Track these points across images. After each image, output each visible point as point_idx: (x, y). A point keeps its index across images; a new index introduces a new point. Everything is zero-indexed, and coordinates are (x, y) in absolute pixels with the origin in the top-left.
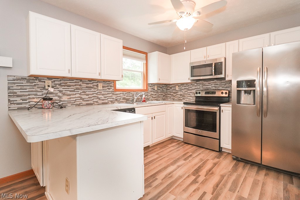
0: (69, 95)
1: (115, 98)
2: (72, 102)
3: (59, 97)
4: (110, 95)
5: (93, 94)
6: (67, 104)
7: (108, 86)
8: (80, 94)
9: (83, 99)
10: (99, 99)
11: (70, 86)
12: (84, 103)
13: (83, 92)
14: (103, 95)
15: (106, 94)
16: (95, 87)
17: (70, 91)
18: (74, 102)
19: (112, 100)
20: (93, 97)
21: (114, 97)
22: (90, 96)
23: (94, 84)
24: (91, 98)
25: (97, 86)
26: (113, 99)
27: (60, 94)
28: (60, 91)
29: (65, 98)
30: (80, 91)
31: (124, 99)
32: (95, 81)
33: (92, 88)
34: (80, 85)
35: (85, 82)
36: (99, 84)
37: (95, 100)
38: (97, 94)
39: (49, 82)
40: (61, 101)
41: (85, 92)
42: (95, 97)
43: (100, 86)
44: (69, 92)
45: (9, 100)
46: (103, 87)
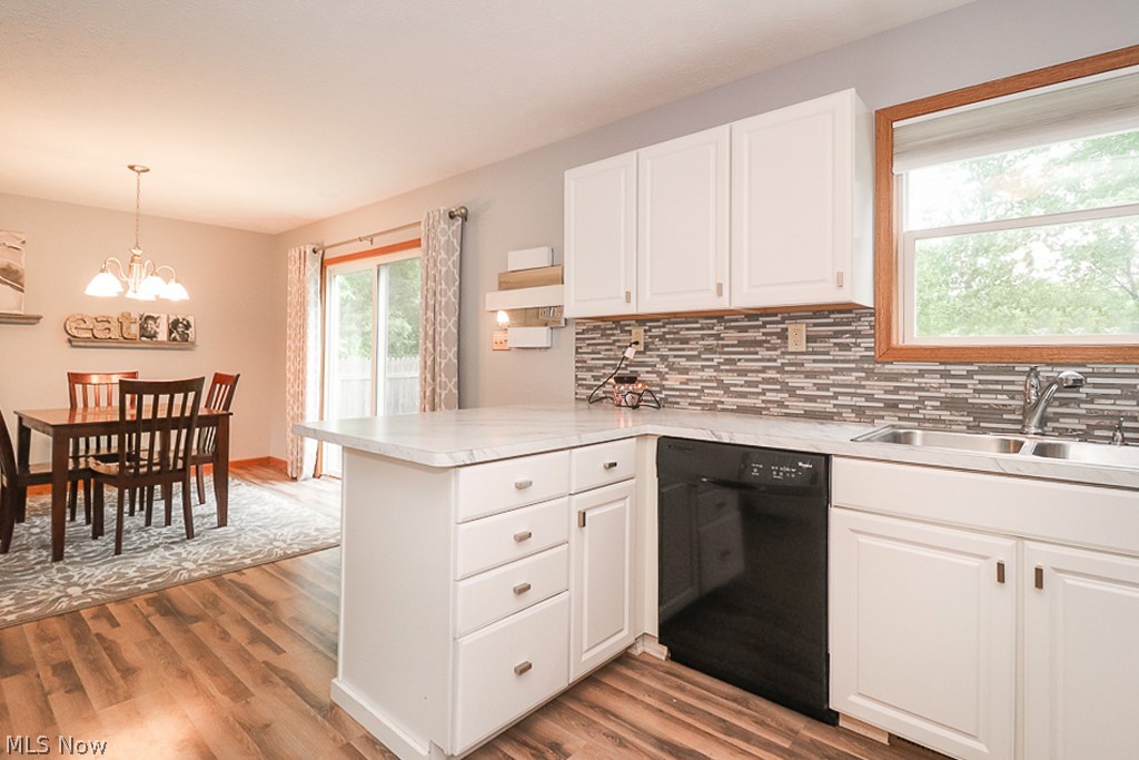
0: (685, 371)
1: (879, 394)
2: (690, 394)
3: (659, 374)
4: (851, 378)
5: (764, 370)
6: (678, 400)
7: (835, 332)
8: (716, 368)
9: (726, 388)
10: (792, 392)
11: (685, 341)
12: (731, 402)
13: (727, 362)
14: (810, 375)
15: (828, 373)
16: (775, 340)
17: (689, 358)
18: (696, 394)
19: (861, 402)
20: (765, 381)
21: (877, 388)
22: (752, 377)
23: (770, 328)
24: (755, 384)
25: (783, 335)
26: (870, 397)
27: (662, 368)
28: (664, 358)
29: (674, 380)
30: (717, 359)
31: (950, 404)
32: (776, 315)
33: (760, 344)
34: (717, 337)
35: (732, 324)
36: (792, 328)
37: (770, 396)
38: (780, 370)
39: (638, 333)
40: (663, 388)
41: (733, 362)
42: (773, 381)
43: (797, 334)
44: (684, 363)
45: (577, 379)
46: (810, 339)
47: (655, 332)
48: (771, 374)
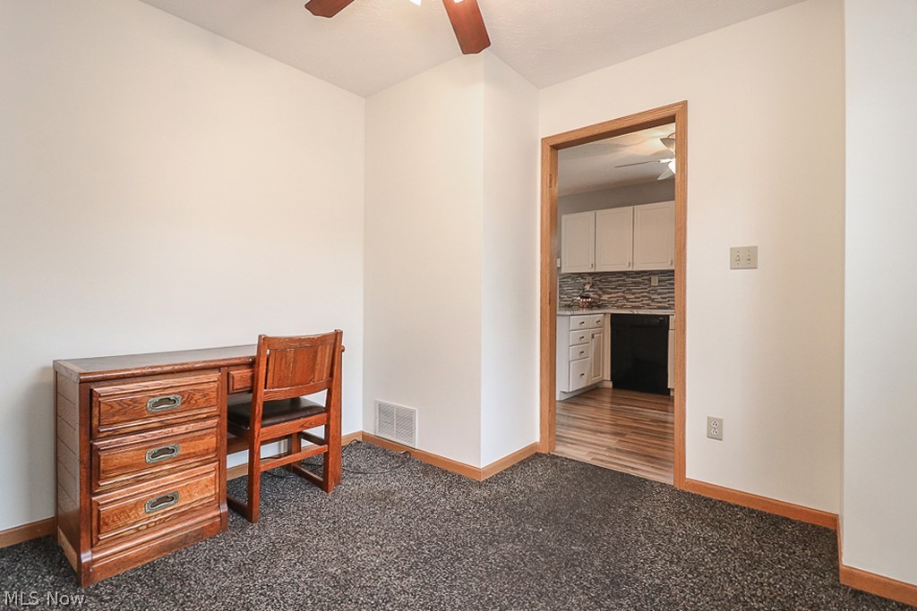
0: (610, 293)
3: (599, 295)
5: (642, 292)
6: (607, 305)
7: (669, 279)
8: (623, 292)
9: (627, 300)
10: (653, 300)
11: (611, 282)
12: (629, 305)
13: (628, 290)
14: (659, 294)
15: (666, 293)
16: (647, 282)
17: (612, 289)
18: (615, 302)
20: (643, 296)
22: (637, 295)
23: (645, 277)
24: (639, 298)
25: (650, 280)
27: (600, 293)
28: (601, 289)
29: (605, 297)
30: (624, 289)
32: (647, 273)
33: (641, 283)
34: (624, 280)
35: (630, 276)
36: (653, 277)
37: (644, 302)
38: (648, 292)
39: (589, 279)
40: (600, 300)
41: (630, 290)
42: (646, 296)
43: (655, 281)
44: (609, 290)
46: (659, 281)
47: (597, 278)
48: (645, 294)
